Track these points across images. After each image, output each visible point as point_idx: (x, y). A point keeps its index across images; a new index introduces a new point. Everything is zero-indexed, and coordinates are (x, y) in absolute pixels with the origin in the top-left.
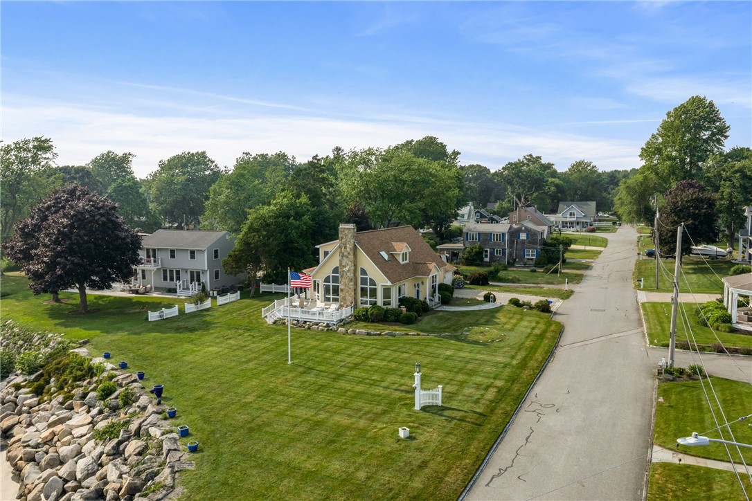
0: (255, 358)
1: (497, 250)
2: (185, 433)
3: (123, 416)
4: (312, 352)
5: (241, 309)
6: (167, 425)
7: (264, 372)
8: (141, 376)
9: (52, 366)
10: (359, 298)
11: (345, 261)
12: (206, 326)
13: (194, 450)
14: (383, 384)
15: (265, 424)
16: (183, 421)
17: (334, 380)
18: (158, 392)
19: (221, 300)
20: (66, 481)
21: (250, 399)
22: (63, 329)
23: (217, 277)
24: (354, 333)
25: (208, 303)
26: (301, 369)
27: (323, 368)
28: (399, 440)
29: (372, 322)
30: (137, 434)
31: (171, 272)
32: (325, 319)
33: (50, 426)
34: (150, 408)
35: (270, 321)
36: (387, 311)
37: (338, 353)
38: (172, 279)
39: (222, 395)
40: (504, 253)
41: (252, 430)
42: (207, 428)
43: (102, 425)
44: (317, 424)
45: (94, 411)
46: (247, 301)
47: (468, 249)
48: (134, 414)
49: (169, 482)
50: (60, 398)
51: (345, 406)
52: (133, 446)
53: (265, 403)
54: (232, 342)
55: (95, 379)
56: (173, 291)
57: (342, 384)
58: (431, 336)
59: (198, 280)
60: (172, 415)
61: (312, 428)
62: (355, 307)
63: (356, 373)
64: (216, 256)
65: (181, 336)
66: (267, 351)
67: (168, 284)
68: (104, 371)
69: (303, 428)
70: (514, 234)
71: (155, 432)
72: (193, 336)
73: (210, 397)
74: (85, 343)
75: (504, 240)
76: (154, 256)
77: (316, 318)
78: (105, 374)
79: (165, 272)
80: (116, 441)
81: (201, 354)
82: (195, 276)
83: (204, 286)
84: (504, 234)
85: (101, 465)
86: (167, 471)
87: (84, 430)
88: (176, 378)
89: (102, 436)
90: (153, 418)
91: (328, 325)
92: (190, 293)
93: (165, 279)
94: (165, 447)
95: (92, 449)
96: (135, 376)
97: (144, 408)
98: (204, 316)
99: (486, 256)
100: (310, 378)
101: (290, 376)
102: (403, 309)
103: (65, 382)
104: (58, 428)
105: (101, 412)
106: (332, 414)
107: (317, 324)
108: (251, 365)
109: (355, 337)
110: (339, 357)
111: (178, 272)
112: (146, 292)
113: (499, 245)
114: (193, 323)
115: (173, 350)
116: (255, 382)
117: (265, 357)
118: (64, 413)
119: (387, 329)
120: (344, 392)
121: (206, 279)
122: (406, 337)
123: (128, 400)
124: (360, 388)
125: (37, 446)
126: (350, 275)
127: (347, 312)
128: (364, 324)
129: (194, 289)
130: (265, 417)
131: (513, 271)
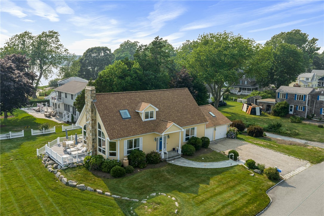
1: (299, 107)
10: (98, 147)
19: (65, 128)
24: (61, 180)
25: (52, 130)
29: (91, 170)
36: (103, 162)
40: (304, 109)
47: (277, 104)
62: (94, 152)
70: (314, 96)
75: (305, 100)
76: (61, 96)
79: (65, 104)
82: (74, 110)
84: (305, 96)
91: (56, 167)
93: (65, 109)
99: (291, 110)
102: (126, 161)
111: (69, 106)
113: (301, 103)
126: (90, 127)
129: (69, 118)
131: (305, 124)
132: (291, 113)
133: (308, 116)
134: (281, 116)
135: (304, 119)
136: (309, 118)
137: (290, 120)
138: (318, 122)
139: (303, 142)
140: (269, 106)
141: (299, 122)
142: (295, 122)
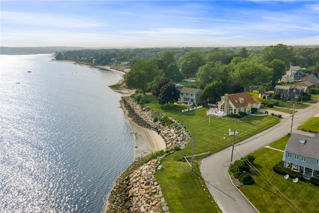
0: (203, 123)
1: (285, 95)
2: (189, 134)
3: (179, 131)
4: (214, 123)
5: (202, 111)
6: (187, 133)
7: (204, 126)
8: (182, 124)
9: (165, 120)
10: (229, 111)
11: (226, 102)
12: (194, 114)
13: (191, 136)
14: (226, 130)
15: (202, 134)
16: (189, 132)
17: (217, 129)
18: (185, 127)
19: (198, 108)
20: (172, 139)
21: (200, 130)
22: (165, 112)
23: (197, 101)
24: (225, 119)
25: (195, 108)
26: (211, 126)
27: (215, 126)
28: (223, 139)
29: (231, 117)
30: (182, 134)
31: (187, 99)
32: (220, 115)
33: (167, 131)
34: (184, 130)
35: (208, 115)
36: (234, 115)
37: (220, 123)
38: (187, 101)
39: (196, 129)
40: (287, 96)
41: (200, 135)
42: (193, 134)
43: (176, 132)
44: (211, 135)
45: (175, 129)
46: (204, 108)
47: (275, 94)
48: (181, 130)
49: (187, 140)
50: (168, 127)
51: (217, 133)
52: (181, 135)
53: (203, 131)
54: (199, 119)
55: (174, 124)
56: (187, 103)
57: (218, 130)
58: (243, 122)
59: (193, 101)
60: (187, 131)
61: (210, 136)
62: (228, 113)
63: (222, 128)
64: (197, 96)
65: (189, 116)
66: (205, 122)
67: (186, 102)
68: (175, 122)
69: (208, 136)
70: (291, 90)
71: (185, 133)
72: (191, 117)
73: (194, 129)
74: (170, 116)
76: (183, 95)
77: (218, 115)
78: (176, 123)
79: (185, 98)
80: (179, 134)
81: (193, 121)
82: (192, 100)
83: (194, 103)
84: (287, 90)
85: (177, 137)
86: (187, 139)
87: (173, 132)
88: (188, 125)
89: (177, 133)
90: (184, 131)
91: (220, 117)
92: (191, 105)
93: (185, 100)
94: (187, 136)
95: (175, 136)
96: (181, 124)
97: (183, 130)
98: (194, 112)
99: (281, 96)
100: (212, 128)
101: (208, 127)
102: (239, 114)
103: (168, 124)
104: (169, 131)
105: (175, 130)
106: (214, 134)
107: (218, 116)
108: (202, 124)
109: (225, 120)
110: (220, 124)
111: (188, 99)
112: (181, 103)
113: (286, 93)
114: (191, 113)
115: (187, 120)
116: (202, 127)
117: (205, 123)
118: (169, 129)
119: (233, 119)
120: (218, 131)
121: (195, 101)
122: (237, 121)
123: (180, 128)
124: (221, 131)
125: (166, 134)
126: (227, 106)
127: (225, 114)
128: (228, 117)
129: (192, 104)
130: (202, 133)
131: (288, 102)
132: (281, 97)
133: (288, 99)
134: (277, 99)
135: (287, 100)
136: (289, 100)
137: (281, 101)
138: (293, 101)
139: (288, 108)
140: (271, 95)
141: (285, 101)
142: (283, 102)
